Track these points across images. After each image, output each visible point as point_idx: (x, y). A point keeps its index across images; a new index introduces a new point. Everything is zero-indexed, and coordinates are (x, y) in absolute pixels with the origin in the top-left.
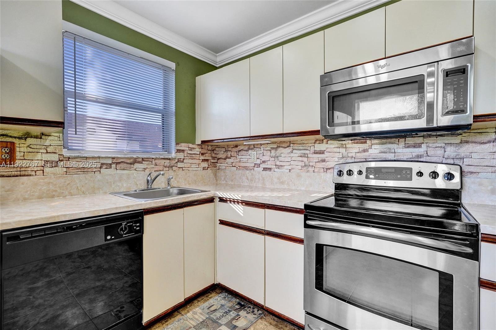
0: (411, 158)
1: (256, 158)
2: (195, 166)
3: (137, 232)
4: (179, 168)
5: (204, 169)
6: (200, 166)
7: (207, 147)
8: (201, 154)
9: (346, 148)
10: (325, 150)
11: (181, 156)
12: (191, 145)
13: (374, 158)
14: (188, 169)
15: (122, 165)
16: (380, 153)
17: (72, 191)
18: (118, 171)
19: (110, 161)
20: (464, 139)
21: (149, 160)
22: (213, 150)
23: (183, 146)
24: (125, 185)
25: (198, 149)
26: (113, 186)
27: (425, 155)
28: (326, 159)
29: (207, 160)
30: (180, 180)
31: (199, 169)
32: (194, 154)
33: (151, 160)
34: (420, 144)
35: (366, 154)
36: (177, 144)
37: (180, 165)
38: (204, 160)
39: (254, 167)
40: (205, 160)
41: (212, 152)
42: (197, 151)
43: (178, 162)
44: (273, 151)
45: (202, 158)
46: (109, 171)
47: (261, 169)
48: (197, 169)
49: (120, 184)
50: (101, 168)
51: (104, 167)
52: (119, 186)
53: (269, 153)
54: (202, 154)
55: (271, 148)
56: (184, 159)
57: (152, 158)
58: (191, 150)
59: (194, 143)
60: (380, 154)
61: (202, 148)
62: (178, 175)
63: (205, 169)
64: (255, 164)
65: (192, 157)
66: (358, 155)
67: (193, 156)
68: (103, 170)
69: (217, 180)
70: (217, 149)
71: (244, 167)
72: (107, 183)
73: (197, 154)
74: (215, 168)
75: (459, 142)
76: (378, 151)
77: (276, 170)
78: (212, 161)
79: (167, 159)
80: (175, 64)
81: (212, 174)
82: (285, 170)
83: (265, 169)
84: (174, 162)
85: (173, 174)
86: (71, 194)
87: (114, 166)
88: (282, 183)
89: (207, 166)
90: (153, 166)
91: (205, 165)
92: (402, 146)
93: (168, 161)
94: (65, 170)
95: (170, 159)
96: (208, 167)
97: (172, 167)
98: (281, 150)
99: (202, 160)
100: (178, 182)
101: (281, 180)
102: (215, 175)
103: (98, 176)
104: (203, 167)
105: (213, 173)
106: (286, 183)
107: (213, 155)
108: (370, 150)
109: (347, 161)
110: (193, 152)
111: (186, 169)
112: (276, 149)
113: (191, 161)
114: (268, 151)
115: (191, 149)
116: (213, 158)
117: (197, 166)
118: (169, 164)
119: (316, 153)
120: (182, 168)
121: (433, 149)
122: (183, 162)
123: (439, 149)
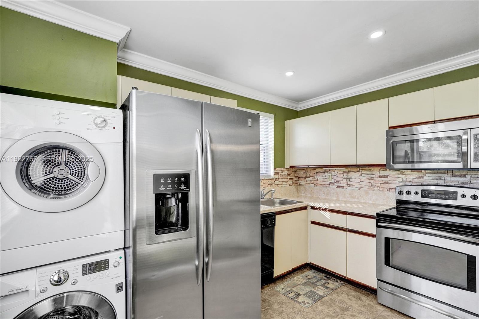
0: (457, 184)
1: (331, 178)
3: (273, 224)
4: (276, 185)
5: (290, 185)
6: (288, 183)
7: (292, 170)
9: (405, 175)
10: (388, 176)
11: (277, 176)
12: (282, 169)
13: (428, 183)
14: (281, 185)
16: (433, 179)
22: (295, 172)
23: (278, 170)
25: (287, 171)
27: (469, 182)
28: (389, 182)
29: (292, 179)
32: (284, 175)
34: (465, 175)
35: (421, 179)
36: (275, 169)
37: (277, 183)
38: (290, 179)
39: (329, 185)
40: (290, 178)
41: (295, 173)
42: (286, 173)
43: (275, 181)
44: (345, 174)
45: (289, 177)
47: (335, 187)
48: (286, 185)
53: (342, 175)
54: (289, 175)
55: (344, 172)
56: (279, 179)
57: (262, 179)
58: (283, 172)
59: (284, 167)
60: (433, 180)
61: (289, 171)
63: (291, 185)
64: (330, 183)
65: (283, 177)
66: (415, 180)
67: (284, 176)
69: (298, 193)
70: (298, 170)
71: (321, 184)
73: (286, 175)
74: (297, 184)
76: (431, 178)
77: (347, 188)
78: (295, 179)
79: (270, 179)
80: (274, 115)
81: (295, 189)
82: (356, 188)
83: (338, 187)
84: (273, 181)
91: (291, 182)
92: (450, 176)
93: (270, 181)
95: (271, 179)
96: (292, 184)
97: (272, 184)
98: (351, 174)
101: (352, 196)
102: (297, 190)
106: (356, 197)
107: (296, 175)
108: (424, 177)
109: (406, 184)
110: (283, 174)
111: (280, 185)
112: (348, 173)
113: (282, 180)
114: (341, 174)
115: (283, 171)
116: (296, 177)
117: (286, 183)
118: (270, 183)
119: (381, 177)
120: (278, 185)
121: (475, 179)
122: (278, 181)
123: (478, 179)
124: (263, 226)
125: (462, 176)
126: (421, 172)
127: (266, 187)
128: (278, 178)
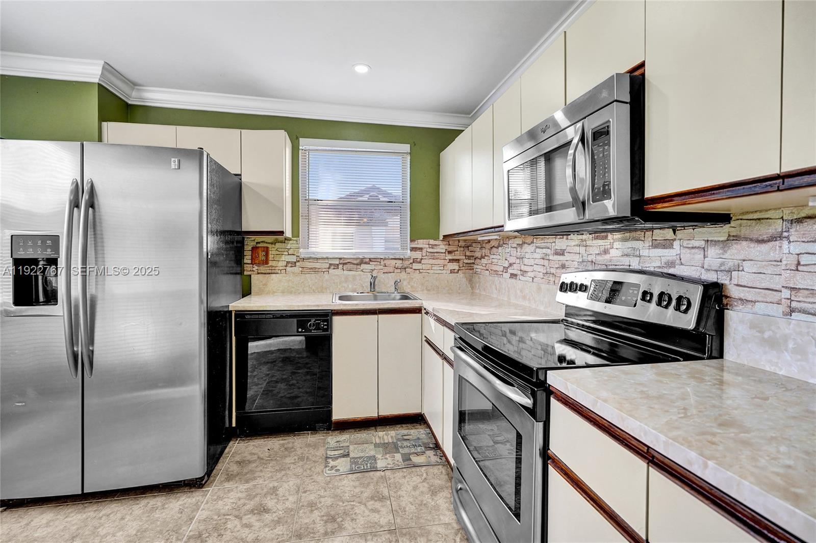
0: (659, 267)
1: (504, 259)
2: (438, 268)
3: (325, 330)
4: (415, 270)
5: (452, 271)
6: (445, 268)
7: (457, 243)
8: (447, 253)
9: (586, 246)
10: (565, 250)
11: (417, 255)
12: (432, 242)
13: (616, 265)
14: (427, 271)
15: (349, 266)
16: (622, 256)
17: (305, 289)
18: (346, 272)
19: (337, 262)
20: (734, 232)
21: (377, 260)
22: (468, 247)
23: (420, 243)
24: (350, 286)
25: (443, 246)
26: (339, 287)
27: (678, 262)
28: (567, 264)
29: (458, 261)
30: (415, 285)
31: (445, 271)
32: (437, 252)
33: (379, 260)
34: (672, 241)
35: (607, 257)
36: (412, 241)
37: (416, 266)
38: (451, 261)
39: (503, 272)
40: (453, 260)
41: (466, 249)
42: (442, 247)
43: (414, 262)
44: (518, 250)
45: (449, 257)
46: (336, 272)
47: (507, 276)
48: (440, 272)
49: (346, 285)
50: (329, 268)
51: (332, 267)
52: (344, 287)
53: (515, 252)
54: (450, 252)
55: (517, 244)
56: (422, 259)
57: (381, 259)
58: (432, 248)
59: (437, 238)
60: (622, 259)
61: (449, 245)
62: (413, 279)
63: (454, 273)
64: (504, 267)
65: (433, 256)
66: (599, 258)
67: (435, 255)
68: (331, 271)
69: (472, 288)
70: (474, 245)
71: (496, 271)
72: (334, 283)
73: (442, 253)
74: (471, 271)
75: (725, 238)
76: (619, 253)
77: (521, 277)
78: (466, 261)
79: (399, 259)
80: (409, 145)
81: (465, 280)
82: (528, 278)
83: (513, 276)
84: (407, 263)
85: (405, 277)
86: (305, 292)
87: (340, 266)
88: (524, 298)
89: (457, 268)
90: (381, 267)
91: (455, 266)
92: (648, 245)
93: (401, 262)
94: (301, 269)
95: (402, 259)
96: (459, 270)
97: (405, 268)
98: (528, 249)
99: (450, 260)
100: (412, 287)
101: (523, 294)
102: (470, 281)
103: (326, 276)
104: (451, 270)
105: (466, 277)
106: (528, 297)
107: (468, 253)
108: (611, 251)
109: (586, 268)
110: (435, 251)
111: (425, 271)
112: (521, 245)
113: (431, 261)
114: (515, 249)
115: (433, 246)
116: (469, 257)
117: (442, 268)
118: (401, 265)
119: (557, 253)
120: (419, 270)
121: (688, 251)
122: (420, 262)
123: (696, 250)
124: (300, 330)
125: (667, 244)
126: (606, 237)
127: (390, 273)
128: (421, 257)
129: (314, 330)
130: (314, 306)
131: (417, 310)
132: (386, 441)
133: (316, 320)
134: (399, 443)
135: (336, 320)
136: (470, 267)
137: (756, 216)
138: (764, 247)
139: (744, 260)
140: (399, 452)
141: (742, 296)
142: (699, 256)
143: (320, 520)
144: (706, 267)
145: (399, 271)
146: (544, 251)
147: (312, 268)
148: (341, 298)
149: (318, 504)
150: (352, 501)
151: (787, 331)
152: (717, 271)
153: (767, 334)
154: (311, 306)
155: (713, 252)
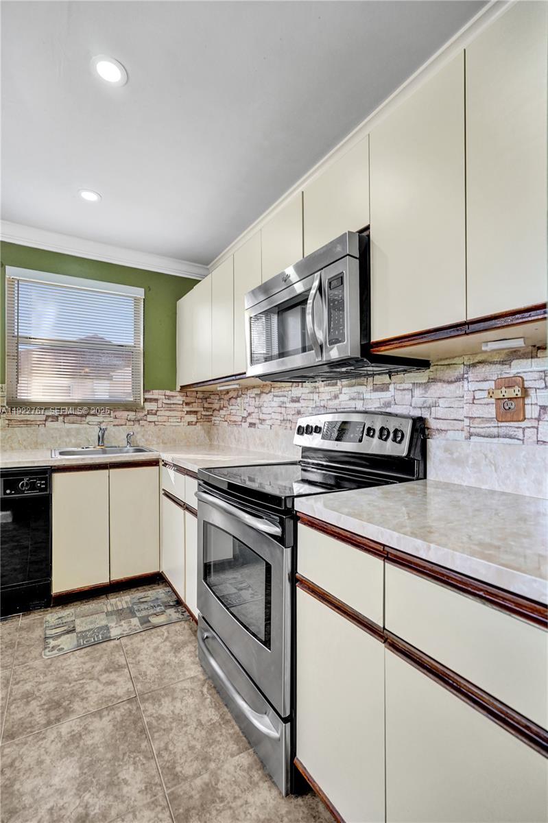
0: (379, 408)
1: (243, 410)
2: (175, 420)
3: (41, 490)
4: (150, 422)
5: (189, 424)
6: (182, 420)
7: (194, 394)
8: (184, 404)
9: (319, 393)
10: (300, 397)
11: (152, 406)
12: (168, 393)
13: (344, 408)
14: (164, 423)
15: (71, 418)
16: (349, 400)
17: (13, 445)
18: (68, 426)
20: (432, 376)
22: (206, 399)
23: (155, 394)
24: (73, 441)
25: (181, 397)
26: (59, 442)
27: (393, 402)
28: (302, 410)
29: (195, 412)
30: (150, 438)
31: (182, 424)
32: (174, 404)
34: (388, 385)
35: (337, 401)
36: (145, 391)
37: (150, 418)
38: (189, 413)
39: (242, 421)
40: (191, 412)
41: (205, 400)
42: (179, 398)
43: (148, 414)
44: (257, 399)
45: (187, 409)
46: (55, 425)
47: (246, 425)
48: (177, 424)
49: (68, 440)
50: (46, 420)
51: (50, 419)
52: (66, 442)
53: (254, 401)
54: (187, 404)
55: (255, 394)
56: (157, 411)
58: (169, 399)
59: (173, 389)
60: (349, 402)
61: (187, 396)
62: (147, 432)
63: (192, 425)
64: (242, 417)
65: (170, 408)
66: (330, 403)
67: (172, 406)
68: (48, 424)
69: (211, 440)
70: (212, 397)
71: (234, 422)
72: (53, 438)
73: (179, 404)
74: (209, 424)
75: (426, 381)
76: (347, 397)
77: (260, 426)
78: (204, 413)
79: (132, 410)
80: (143, 289)
81: (203, 432)
82: (266, 426)
83: (252, 425)
85: (139, 430)
86: (12, 449)
87: (61, 418)
88: (263, 445)
89: (195, 420)
90: (111, 419)
91: (193, 418)
92: (370, 389)
94: (7, 422)
96: (197, 422)
97: (139, 421)
98: (263, 398)
99: (187, 412)
100: (146, 440)
101: (262, 441)
102: (208, 433)
103: (42, 428)
104: (189, 422)
105: (204, 429)
107: (206, 405)
108: (340, 396)
109: (320, 412)
110: (172, 402)
111: (161, 423)
112: (259, 395)
113: (168, 413)
114: (253, 399)
115: (169, 397)
116: (207, 409)
117: (179, 420)
119: (293, 401)
120: (154, 422)
121: (400, 392)
122: (156, 414)
123: (406, 392)
124: (8, 491)
125: (384, 388)
126: (336, 384)
127: (122, 425)
128: (156, 409)
129: (27, 490)
130: (27, 462)
131: (154, 463)
132: (120, 608)
133: (30, 479)
134: (135, 607)
135: (57, 478)
136: (208, 419)
137: (446, 362)
138: (452, 387)
139: (439, 398)
140: (136, 616)
141: (439, 426)
142: (408, 395)
143: (40, 710)
144: (413, 405)
145: (132, 423)
146: (282, 399)
147: (22, 421)
148: (61, 453)
149: (36, 693)
150: (81, 680)
151: (468, 451)
152: (421, 408)
153: (455, 455)
154: (24, 462)
155: (418, 392)
